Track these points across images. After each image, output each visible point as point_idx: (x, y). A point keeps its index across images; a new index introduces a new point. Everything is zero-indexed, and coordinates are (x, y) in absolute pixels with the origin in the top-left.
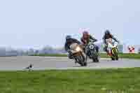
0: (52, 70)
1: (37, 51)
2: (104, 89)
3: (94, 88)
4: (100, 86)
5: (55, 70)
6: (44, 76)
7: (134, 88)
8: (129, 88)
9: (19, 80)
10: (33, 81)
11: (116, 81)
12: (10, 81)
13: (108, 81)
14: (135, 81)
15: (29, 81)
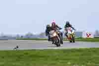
0: (32, 50)
1: (22, 37)
2: (69, 63)
3: (63, 62)
4: (67, 61)
5: (35, 50)
6: (27, 54)
7: (91, 63)
8: (88, 62)
9: (9, 56)
10: (19, 57)
11: (78, 58)
12: (3, 58)
13: (72, 57)
14: (92, 57)
15: (16, 58)
